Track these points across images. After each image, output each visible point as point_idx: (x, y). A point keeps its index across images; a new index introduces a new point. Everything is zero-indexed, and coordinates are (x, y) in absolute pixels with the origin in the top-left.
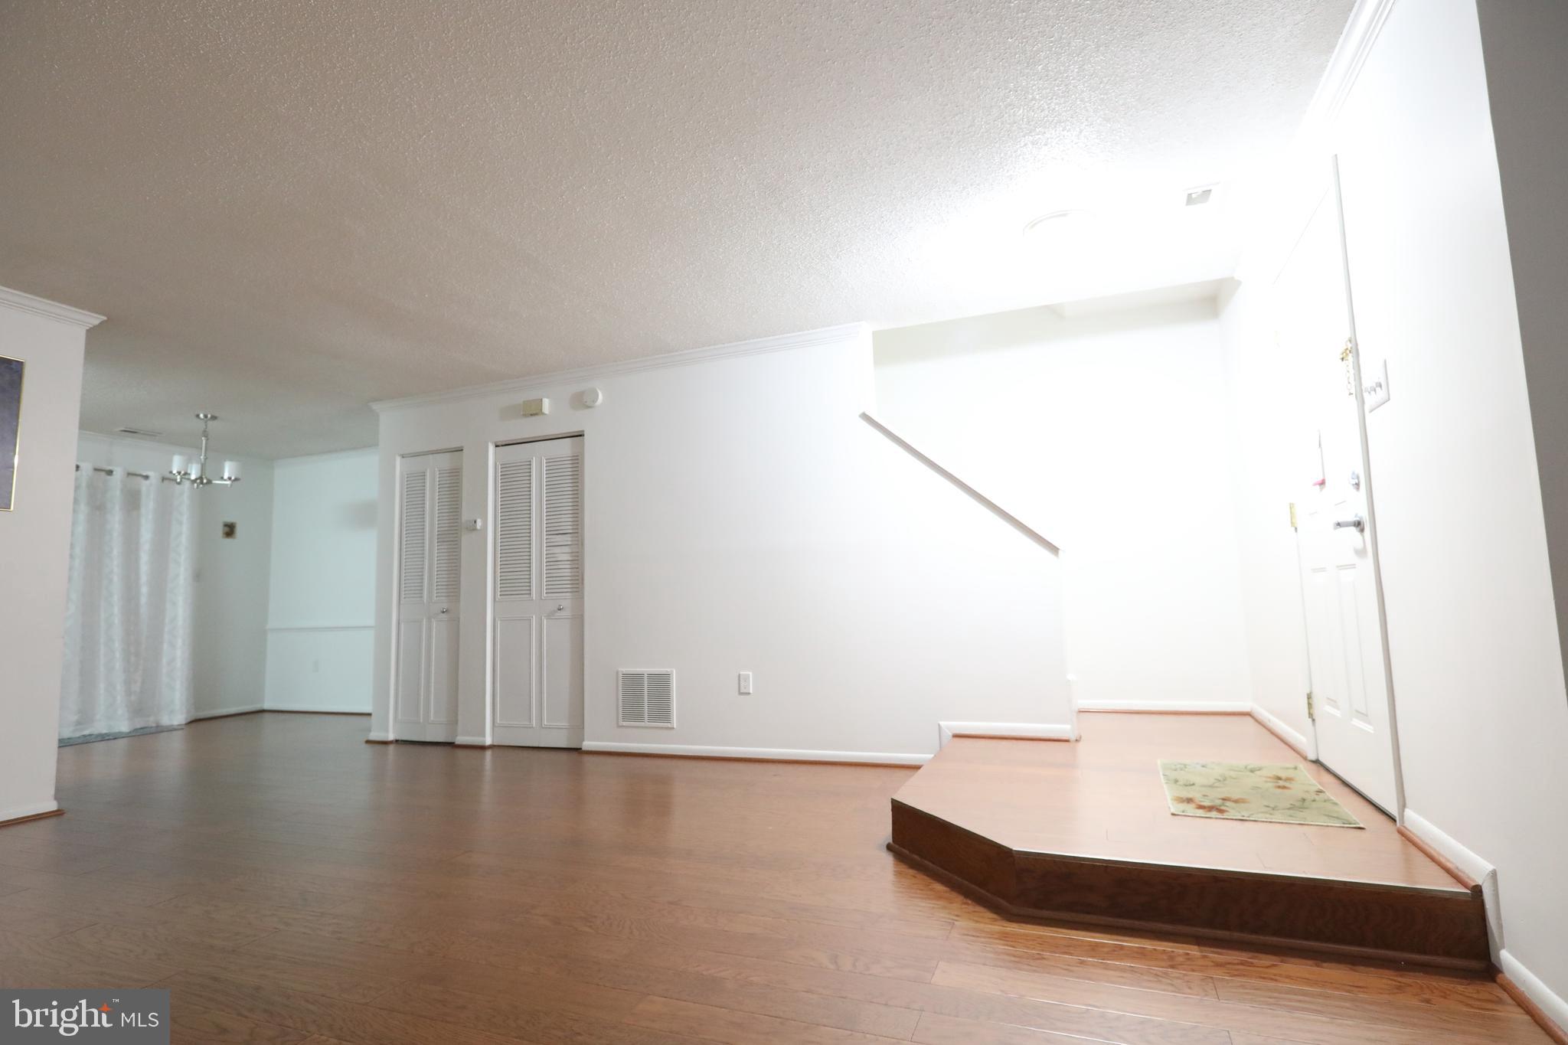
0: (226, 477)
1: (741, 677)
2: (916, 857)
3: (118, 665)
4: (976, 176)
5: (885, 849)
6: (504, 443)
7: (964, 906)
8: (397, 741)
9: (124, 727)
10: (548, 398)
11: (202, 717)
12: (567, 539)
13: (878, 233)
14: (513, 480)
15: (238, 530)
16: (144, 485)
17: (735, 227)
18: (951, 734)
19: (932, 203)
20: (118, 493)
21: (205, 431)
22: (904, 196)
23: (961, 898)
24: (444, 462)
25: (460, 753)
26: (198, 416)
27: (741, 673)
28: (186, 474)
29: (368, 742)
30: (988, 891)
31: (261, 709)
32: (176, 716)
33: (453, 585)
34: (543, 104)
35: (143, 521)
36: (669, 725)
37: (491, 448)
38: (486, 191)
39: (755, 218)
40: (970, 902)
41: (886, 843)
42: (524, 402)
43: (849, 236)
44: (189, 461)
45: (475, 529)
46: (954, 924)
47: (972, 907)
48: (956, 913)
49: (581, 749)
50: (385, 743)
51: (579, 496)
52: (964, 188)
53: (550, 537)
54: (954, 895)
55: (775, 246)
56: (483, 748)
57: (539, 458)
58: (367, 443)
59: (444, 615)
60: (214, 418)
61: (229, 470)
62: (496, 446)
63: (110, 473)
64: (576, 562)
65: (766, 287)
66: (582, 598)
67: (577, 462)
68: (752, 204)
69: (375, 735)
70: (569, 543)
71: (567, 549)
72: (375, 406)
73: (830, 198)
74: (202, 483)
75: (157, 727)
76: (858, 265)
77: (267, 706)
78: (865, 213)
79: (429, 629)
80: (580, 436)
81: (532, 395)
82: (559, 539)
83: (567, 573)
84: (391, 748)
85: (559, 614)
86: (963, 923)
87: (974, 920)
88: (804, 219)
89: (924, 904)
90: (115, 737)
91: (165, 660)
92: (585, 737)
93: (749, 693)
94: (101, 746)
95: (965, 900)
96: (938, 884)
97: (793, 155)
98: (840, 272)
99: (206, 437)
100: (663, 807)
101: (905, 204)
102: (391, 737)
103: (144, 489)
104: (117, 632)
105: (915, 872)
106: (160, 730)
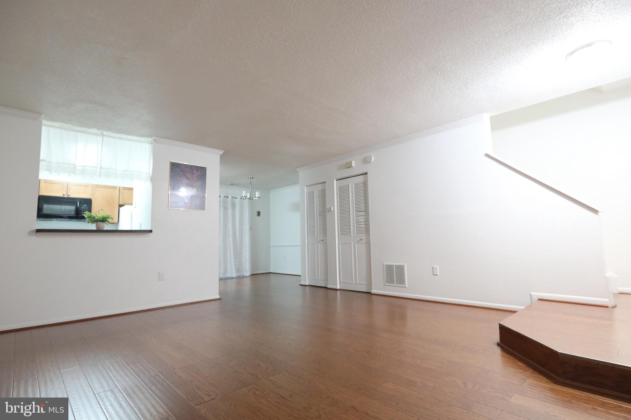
0: (256, 197)
1: (434, 268)
2: (510, 349)
3: (232, 256)
4: (533, 40)
5: (496, 344)
6: (339, 179)
7: (532, 374)
8: (309, 285)
9: (235, 275)
10: (353, 161)
11: (254, 274)
12: (363, 213)
13: (486, 75)
14: (343, 191)
15: (261, 214)
16: (236, 200)
17: (419, 86)
18: (537, 299)
19: (511, 57)
20: (230, 203)
21: (250, 182)
22: (496, 57)
23: (532, 370)
24: (320, 187)
25: (329, 291)
26: (248, 178)
27: (434, 266)
28: (246, 196)
29: (300, 285)
30: (546, 369)
31: (270, 272)
32: (247, 273)
33: (324, 231)
34: (341, 58)
35: (236, 212)
36: (404, 286)
37: (335, 181)
38: (325, 92)
39: (427, 81)
40: (536, 372)
41: (497, 343)
42: (346, 163)
43: (472, 79)
44: (247, 192)
45: (331, 211)
46: (526, 380)
47: (537, 375)
48: (528, 376)
49: (371, 293)
50: (306, 286)
51: (367, 197)
52: (528, 46)
53: (357, 213)
54: (528, 368)
55: (438, 90)
56: (336, 290)
57: (351, 183)
58: (295, 182)
59: (322, 242)
60: (253, 178)
61: (257, 194)
62: (337, 180)
63: (228, 197)
64: (366, 222)
65: (436, 106)
66: (369, 235)
67: (365, 184)
68: (425, 75)
69: (302, 283)
70: (364, 215)
71: (363, 217)
72: (298, 170)
73: (460, 65)
74: (250, 199)
75: (243, 276)
76: (478, 90)
77: (272, 271)
78: (478, 68)
79: (318, 246)
80: (366, 174)
81: (348, 160)
82: (360, 213)
83: (363, 226)
84: (307, 287)
85: (361, 241)
86: (530, 381)
87: (536, 380)
88: (449, 76)
89: (512, 370)
90: (232, 278)
91: (244, 255)
92: (373, 288)
93: (437, 275)
94: (229, 281)
95: (533, 372)
96: (520, 363)
97: (441, 52)
98: (470, 94)
99: (251, 184)
100: (403, 317)
101: (497, 60)
102: (307, 284)
103: (236, 202)
104: (232, 246)
105: (509, 356)
106: (244, 277)
